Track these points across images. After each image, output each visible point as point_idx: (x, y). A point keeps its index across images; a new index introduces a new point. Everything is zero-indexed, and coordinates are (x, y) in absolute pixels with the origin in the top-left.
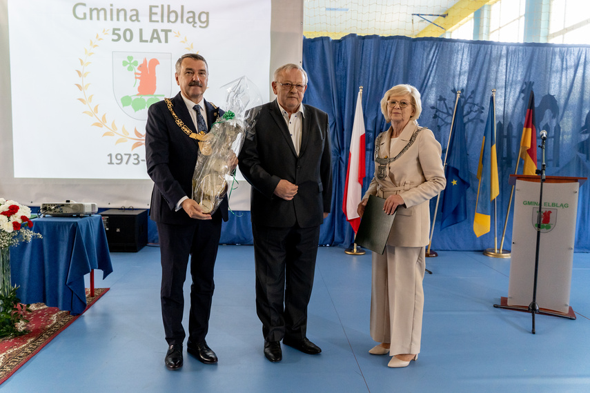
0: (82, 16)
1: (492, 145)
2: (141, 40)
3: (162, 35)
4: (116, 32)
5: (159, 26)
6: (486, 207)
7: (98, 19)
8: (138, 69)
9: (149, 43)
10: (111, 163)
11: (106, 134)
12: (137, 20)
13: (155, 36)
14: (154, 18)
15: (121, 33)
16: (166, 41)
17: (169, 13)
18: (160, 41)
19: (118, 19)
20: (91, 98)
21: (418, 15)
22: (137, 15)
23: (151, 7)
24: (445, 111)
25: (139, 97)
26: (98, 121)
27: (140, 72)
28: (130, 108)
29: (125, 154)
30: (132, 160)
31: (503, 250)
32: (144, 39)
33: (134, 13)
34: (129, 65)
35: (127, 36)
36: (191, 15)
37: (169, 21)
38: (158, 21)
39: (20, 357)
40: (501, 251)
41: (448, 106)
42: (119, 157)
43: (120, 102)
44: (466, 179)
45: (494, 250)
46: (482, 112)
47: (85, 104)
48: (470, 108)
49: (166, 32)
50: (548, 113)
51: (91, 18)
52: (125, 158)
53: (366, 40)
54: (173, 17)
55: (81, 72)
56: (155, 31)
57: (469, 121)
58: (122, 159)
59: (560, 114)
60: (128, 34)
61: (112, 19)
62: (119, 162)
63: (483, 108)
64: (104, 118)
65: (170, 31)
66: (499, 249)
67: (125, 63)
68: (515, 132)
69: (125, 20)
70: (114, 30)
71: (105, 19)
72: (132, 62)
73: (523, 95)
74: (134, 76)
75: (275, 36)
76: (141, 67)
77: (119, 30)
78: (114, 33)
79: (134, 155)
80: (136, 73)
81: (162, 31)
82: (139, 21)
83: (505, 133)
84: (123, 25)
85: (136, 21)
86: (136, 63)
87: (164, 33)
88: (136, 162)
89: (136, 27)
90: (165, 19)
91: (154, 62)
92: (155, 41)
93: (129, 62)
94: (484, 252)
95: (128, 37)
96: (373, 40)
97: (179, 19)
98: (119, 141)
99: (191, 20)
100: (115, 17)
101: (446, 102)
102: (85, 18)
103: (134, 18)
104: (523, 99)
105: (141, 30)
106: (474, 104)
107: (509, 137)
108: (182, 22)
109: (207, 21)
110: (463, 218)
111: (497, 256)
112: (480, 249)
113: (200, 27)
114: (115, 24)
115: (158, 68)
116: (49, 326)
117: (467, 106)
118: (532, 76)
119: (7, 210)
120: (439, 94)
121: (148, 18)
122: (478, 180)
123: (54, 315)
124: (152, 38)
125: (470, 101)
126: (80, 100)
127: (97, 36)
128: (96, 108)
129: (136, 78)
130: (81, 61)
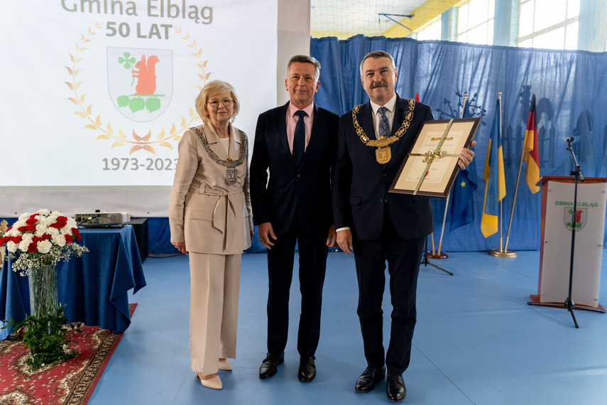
0: (72, 8)
1: (498, 147)
2: (139, 36)
3: (162, 31)
4: (111, 26)
5: (159, 21)
6: (493, 208)
7: (91, 11)
8: (136, 66)
9: (147, 39)
10: (107, 168)
11: (100, 137)
12: (135, 13)
13: (155, 31)
14: (153, 12)
15: (116, 27)
16: (167, 37)
17: (169, 7)
18: (159, 37)
19: (113, 12)
20: (83, 97)
21: (385, 15)
22: (134, 8)
24: (450, 113)
25: (137, 97)
26: (91, 123)
27: (138, 70)
28: (127, 109)
29: (122, 159)
30: (130, 165)
31: (508, 250)
32: (142, 34)
33: (131, 5)
34: (125, 62)
35: (124, 30)
36: (193, 10)
37: (169, 15)
38: (157, 16)
39: (86, 381)
40: (506, 251)
41: (453, 109)
42: (115, 162)
43: (116, 102)
44: (474, 181)
45: (500, 249)
46: (484, 115)
47: (76, 104)
48: (473, 110)
49: (167, 27)
50: (543, 115)
51: (82, 10)
52: (122, 163)
53: (373, 41)
54: (173, 12)
55: (72, 69)
56: (154, 26)
58: (118, 164)
59: (555, 117)
60: (124, 28)
61: (106, 12)
62: (115, 167)
63: (485, 111)
64: (98, 119)
65: (171, 26)
66: (504, 249)
67: (121, 60)
68: (514, 134)
69: (121, 13)
70: (109, 23)
71: (99, 11)
72: (129, 58)
73: (521, 98)
74: (132, 74)
75: (282, 35)
76: (138, 65)
77: (114, 23)
78: (108, 28)
79: (132, 159)
80: (133, 71)
81: (162, 26)
82: (137, 15)
83: (506, 136)
84: (118, 18)
85: (133, 16)
86: (133, 60)
87: (164, 28)
88: (135, 167)
89: (132, 21)
90: (166, 13)
91: (154, 60)
92: (155, 37)
93: (125, 59)
94: (489, 252)
95: (124, 32)
96: (380, 41)
97: (181, 14)
98: (115, 145)
99: (193, 15)
100: (109, 10)
101: (451, 104)
102: (75, 9)
104: (521, 102)
105: (139, 25)
106: (477, 107)
107: (509, 139)
108: (184, 17)
109: (211, 17)
110: (471, 219)
111: (503, 255)
112: (485, 249)
113: (203, 23)
114: (110, 17)
115: (157, 65)
116: (96, 347)
117: (471, 108)
118: (529, 80)
119: (55, 222)
120: (444, 96)
121: (147, 12)
122: (485, 182)
123: (94, 335)
124: (151, 34)
125: (473, 103)
126: (71, 99)
127: (90, 30)
128: (89, 109)
129: (134, 76)
130: (72, 57)
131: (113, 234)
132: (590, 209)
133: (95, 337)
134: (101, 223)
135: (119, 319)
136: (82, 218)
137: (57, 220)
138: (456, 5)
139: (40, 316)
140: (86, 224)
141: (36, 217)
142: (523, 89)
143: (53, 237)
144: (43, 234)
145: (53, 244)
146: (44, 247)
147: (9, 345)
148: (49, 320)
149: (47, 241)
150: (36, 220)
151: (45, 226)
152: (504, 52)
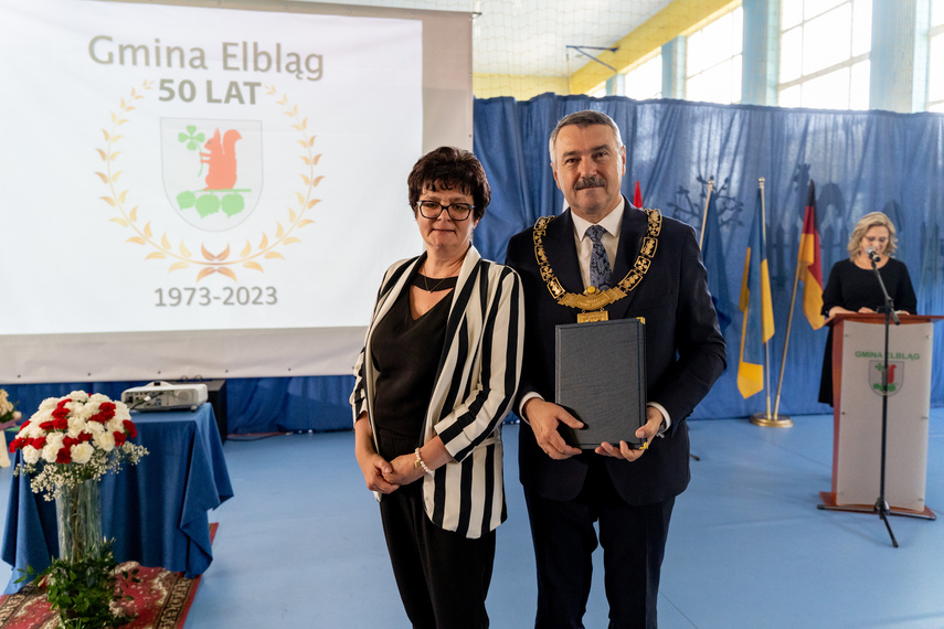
0: (106, 58)
1: (762, 260)
2: (210, 100)
3: (245, 92)
4: (166, 85)
5: (241, 77)
6: (756, 353)
7: (135, 62)
8: (206, 146)
9: (223, 105)
10: (161, 304)
11: (151, 256)
12: (203, 65)
13: (234, 92)
14: (231, 63)
15: (175, 87)
16: (253, 101)
17: (257, 55)
18: (242, 101)
19: (169, 64)
20: (123, 195)
21: (575, 48)
22: (202, 58)
23: (225, 46)
24: (688, 209)
25: (208, 193)
26: (138, 235)
27: (208, 152)
28: (192, 212)
29: (186, 289)
30: (198, 298)
31: (779, 415)
32: (214, 97)
33: (197, 54)
34: (189, 141)
35: (186, 92)
36: (293, 59)
37: (256, 68)
38: (237, 69)
40: (776, 417)
41: (693, 202)
42: (175, 294)
43: (175, 201)
44: (726, 312)
45: (766, 414)
46: (741, 210)
47: (113, 205)
48: (724, 203)
49: (252, 86)
50: (830, 209)
51: (122, 62)
52: (186, 295)
53: (569, 102)
54: (263, 63)
55: (106, 152)
56: (233, 84)
57: (724, 223)
58: (179, 297)
59: (847, 212)
60: (187, 88)
61: (158, 64)
62: (175, 301)
63: (742, 204)
64: (147, 228)
65: (259, 84)
66: (773, 414)
67: (182, 138)
68: (787, 238)
69: (182, 65)
70: (163, 81)
71: (147, 63)
72: (195, 134)
73: (796, 184)
74: (199, 158)
75: (429, 94)
76: (209, 144)
77: (171, 81)
78: (162, 88)
79: (201, 289)
80: (202, 154)
81: (246, 84)
82: (205, 68)
83: (774, 241)
84: (177, 74)
85: (201, 69)
86: (201, 137)
87: (248, 88)
88: (205, 300)
89: (199, 78)
90: (251, 65)
91: (233, 136)
92: (234, 101)
93: (189, 135)
94: (750, 419)
95: (187, 94)
96: (579, 102)
97: (274, 65)
98: (174, 267)
99: (293, 67)
100: (164, 60)
101: (690, 195)
102: (111, 61)
103: (197, 63)
104: (796, 189)
105: (209, 84)
106: (729, 199)
107: (780, 246)
108: (279, 70)
109: (320, 70)
111: (772, 424)
112: (743, 414)
113: (309, 78)
114: (165, 72)
115: (238, 145)
116: (161, 602)
117: (719, 202)
118: (807, 157)
119: (97, 412)
120: (679, 183)
121: (221, 63)
122: (743, 313)
123: (156, 581)
124: (229, 97)
125: (723, 193)
126: (105, 198)
127: (133, 92)
128: (133, 213)
129: (202, 161)
130: (106, 134)
131: (184, 423)
132: (908, 363)
133: (158, 584)
134: (164, 404)
135: (194, 555)
136: (135, 397)
137: (100, 408)
138: (684, 33)
139: (75, 559)
140: (142, 407)
141: (67, 405)
142: (798, 171)
143: (94, 437)
144: (79, 432)
145: (95, 448)
146: (81, 453)
147: (24, 602)
148: (89, 565)
149: (85, 444)
150: (68, 411)
151: (82, 419)
152: (768, 114)
